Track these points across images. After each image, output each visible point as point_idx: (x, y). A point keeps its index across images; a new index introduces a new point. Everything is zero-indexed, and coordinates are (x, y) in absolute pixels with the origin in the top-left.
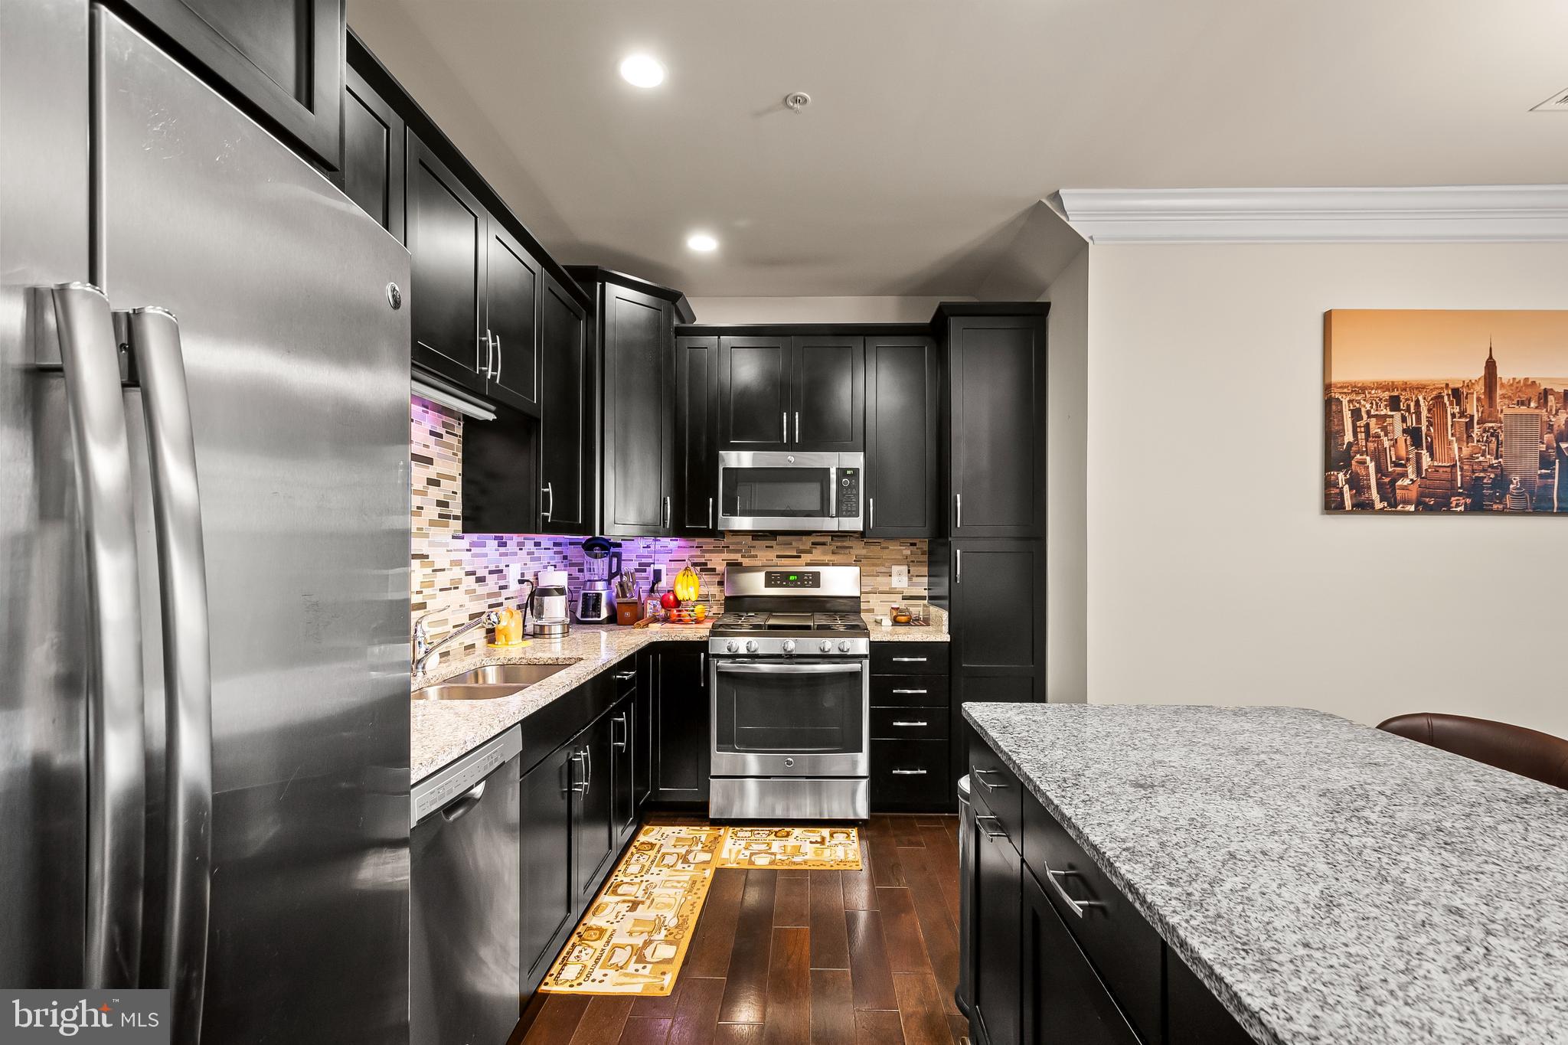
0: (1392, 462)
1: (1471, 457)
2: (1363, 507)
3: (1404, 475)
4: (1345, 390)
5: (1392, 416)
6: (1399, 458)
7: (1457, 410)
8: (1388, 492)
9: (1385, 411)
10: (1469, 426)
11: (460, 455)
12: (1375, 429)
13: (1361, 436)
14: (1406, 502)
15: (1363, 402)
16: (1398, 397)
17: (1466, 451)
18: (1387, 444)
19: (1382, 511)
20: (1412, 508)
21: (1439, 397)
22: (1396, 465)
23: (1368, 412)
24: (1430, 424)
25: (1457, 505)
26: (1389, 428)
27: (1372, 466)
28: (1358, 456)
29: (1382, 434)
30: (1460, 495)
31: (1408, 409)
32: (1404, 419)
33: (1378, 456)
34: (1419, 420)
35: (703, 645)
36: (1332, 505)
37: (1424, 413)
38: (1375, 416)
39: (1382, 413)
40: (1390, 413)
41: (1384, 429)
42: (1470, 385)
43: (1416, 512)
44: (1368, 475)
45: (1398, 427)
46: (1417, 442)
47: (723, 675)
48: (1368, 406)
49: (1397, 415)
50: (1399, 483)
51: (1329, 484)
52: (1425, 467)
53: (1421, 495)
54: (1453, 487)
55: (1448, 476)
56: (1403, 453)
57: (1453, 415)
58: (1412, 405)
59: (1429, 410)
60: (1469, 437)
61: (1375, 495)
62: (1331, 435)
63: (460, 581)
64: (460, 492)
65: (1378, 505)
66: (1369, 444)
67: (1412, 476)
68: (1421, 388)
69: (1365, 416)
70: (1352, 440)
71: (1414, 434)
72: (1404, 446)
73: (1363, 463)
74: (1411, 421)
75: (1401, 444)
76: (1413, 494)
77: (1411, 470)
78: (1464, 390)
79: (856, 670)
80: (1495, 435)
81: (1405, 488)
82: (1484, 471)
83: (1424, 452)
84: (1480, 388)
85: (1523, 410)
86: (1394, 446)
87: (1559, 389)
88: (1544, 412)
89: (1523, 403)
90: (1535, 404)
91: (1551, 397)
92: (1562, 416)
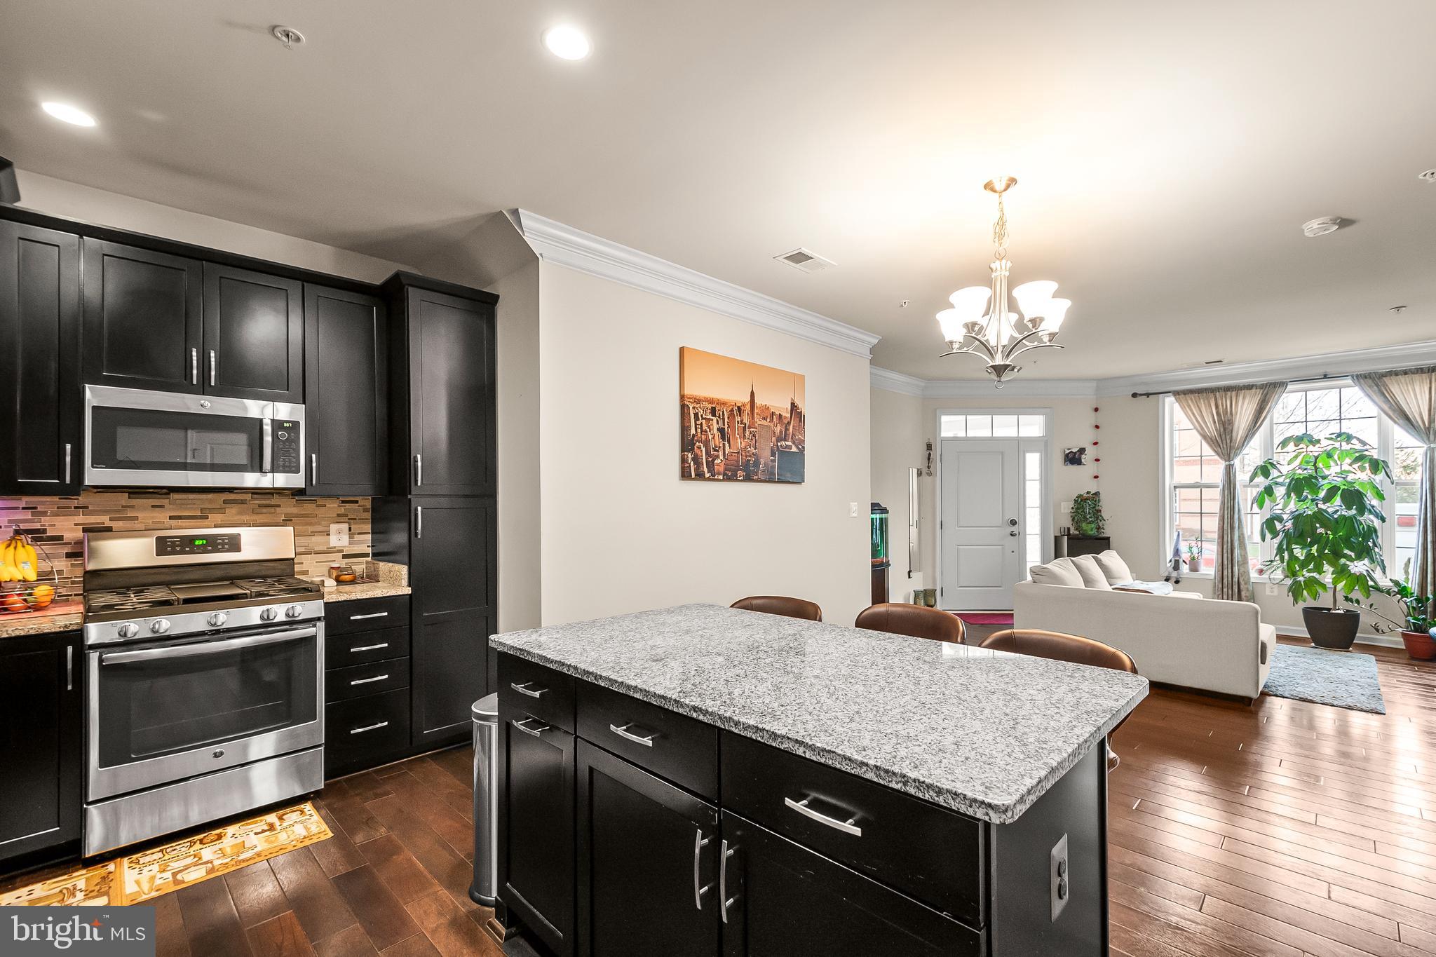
0: (713, 449)
1: (745, 448)
2: (700, 476)
3: (718, 457)
4: (691, 400)
5: (712, 420)
6: (716, 446)
7: (739, 419)
8: (711, 465)
9: (709, 416)
10: (744, 428)
12: (705, 427)
13: (699, 430)
14: (719, 474)
15: (700, 409)
16: (715, 408)
17: (743, 444)
18: (710, 437)
19: (708, 479)
20: (721, 477)
21: (732, 410)
22: (715, 450)
23: (702, 416)
24: (729, 427)
25: (740, 476)
26: (711, 427)
27: (704, 449)
28: (697, 443)
29: (708, 430)
30: (741, 470)
31: (719, 417)
32: (718, 423)
33: (706, 443)
34: (724, 425)
35: (70, 636)
36: (685, 475)
37: (726, 420)
38: (705, 419)
39: (708, 417)
40: (712, 418)
41: (709, 427)
42: (744, 405)
43: (723, 480)
44: (702, 456)
45: (715, 427)
46: (723, 438)
47: (107, 668)
48: (702, 412)
49: (715, 419)
50: (716, 462)
51: (683, 460)
52: (727, 453)
53: (726, 470)
54: (738, 466)
55: (735, 458)
56: (717, 444)
57: (738, 422)
58: (721, 413)
59: (728, 418)
60: (744, 435)
61: (706, 470)
62: (684, 429)
65: (707, 475)
66: (703, 436)
67: (721, 458)
68: (724, 404)
69: (700, 418)
70: (694, 433)
71: (721, 430)
72: (717, 440)
73: (699, 448)
74: (721, 424)
75: (716, 437)
76: (722, 469)
77: (721, 453)
78: (742, 408)
79: (311, 640)
80: (754, 436)
81: (718, 465)
82: (750, 456)
83: (726, 443)
84: (748, 407)
85: (764, 422)
86: (713, 438)
87: (777, 413)
88: (772, 425)
89: (764, 419)
90: (768, 420)
91: (774, 417)
92: (779, 428)
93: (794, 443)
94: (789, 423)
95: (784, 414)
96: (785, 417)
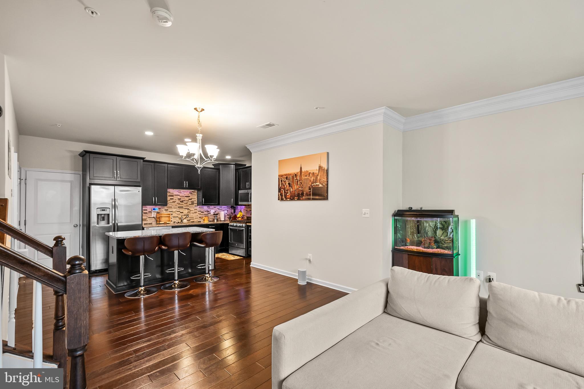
2: (282, 200)
3: (288, 193)
6: (287, 189)
7: (296, 179)
8: (286, 196)
9: (285, 180)
10: (298, 182)
11: (197, 195)
12: (284, 184)
13: (282, 185)
14: (288, 199)
17: (297, 187)
18: (286, 187)
19: (285, 200)
20: (289, 200)
21: (293, 176)
22: (287, 191)
24: (292, 182)
25: (296, 199)
27: (283, 191)
31: (289, 179)
32: (288, 182)
33: (284, 189)
35: (229, 224)
36: (279, 199)
41: (285, 184)
42: (298, 173)
44: (283, 193)
45: (287, 183)
46: (290, 186)
47: (231, 229)
49: (287, 180)
52: (291, 191)
53: (290, 197)
54: (295, 195)
55: (294, 193)
59: (292, 179)
60: (298, 184)
61: (284, 197)
62: (279, 185)
63: (197, 212)
64: (197, 200)
65: (284, 199)
66: (283, 187)
67: (289, 193)
68: (290, 174)
69: (283, 181)
71: (289, 184)
73: (282, 191)
74: (289, 182)
75: (288, 186)
76: (289, 197)
77: (289, 192)
78: (297, 174)
79: (243, 229)
80: (302, 183)
81: (288, 195)
82: (300, 191)
83: (291, 188)
84: (299, 173)
85: (306, 177)
86: (287, 187)
87: (312, 172)
88: (309, 178)
89: (306, 176)
90: (308, 176)
91: (311, 174)
92: (313, 178)
93: (320, 183)
94: (318, 175)
95: (315, 172)
96: (316, 173)
